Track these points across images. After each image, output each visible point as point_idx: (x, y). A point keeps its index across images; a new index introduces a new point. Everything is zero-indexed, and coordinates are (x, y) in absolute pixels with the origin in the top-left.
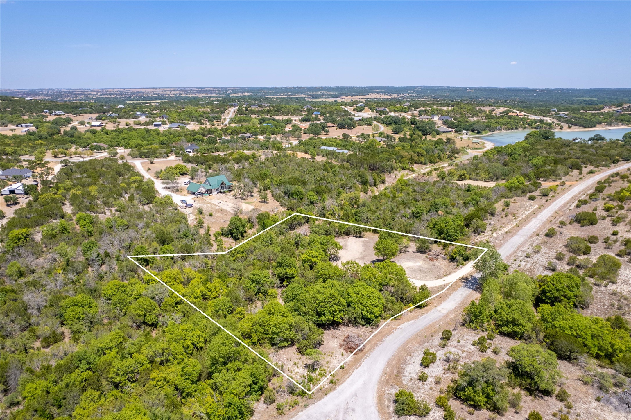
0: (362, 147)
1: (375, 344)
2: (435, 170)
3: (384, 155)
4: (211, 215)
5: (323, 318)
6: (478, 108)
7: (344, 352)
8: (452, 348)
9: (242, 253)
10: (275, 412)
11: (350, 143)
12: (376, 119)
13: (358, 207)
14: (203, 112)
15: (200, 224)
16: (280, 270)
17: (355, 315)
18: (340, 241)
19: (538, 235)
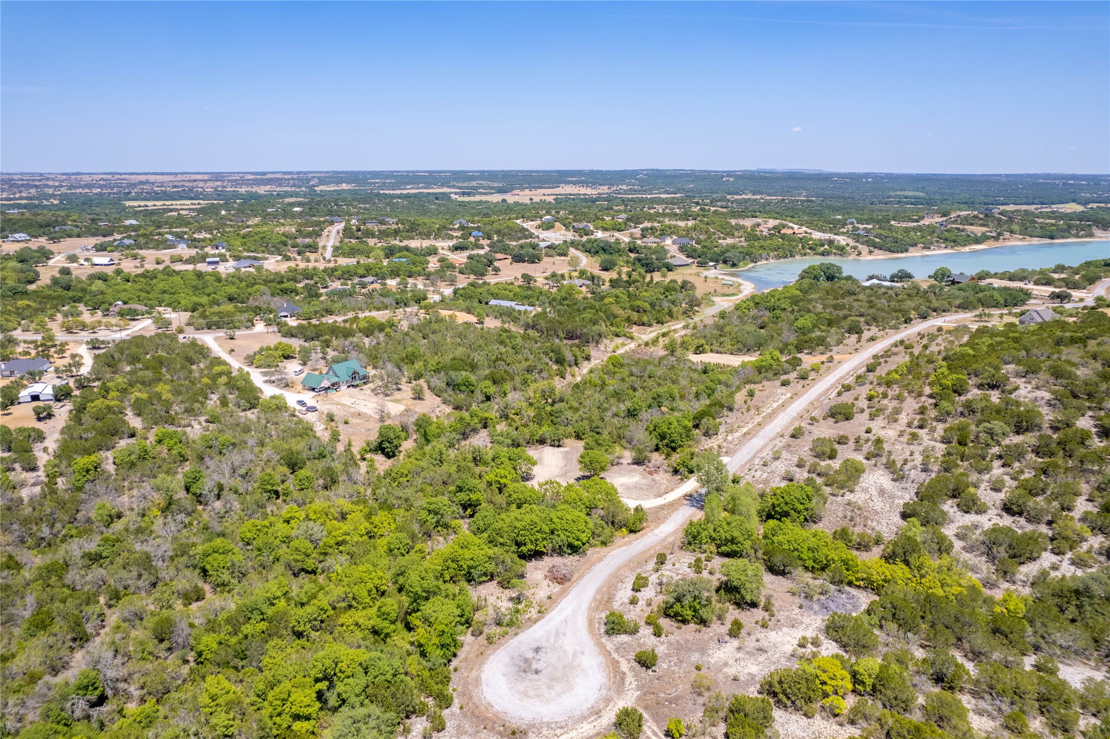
0: (554, 299)
1: (583, 573)
2: (664, 335)
3: (588, 315)
4: (346, 423)
5: (523, 548)
6: (733, 222)
7: (551, 583)
8: (667, 572)
9: (407, 475)
10: (485, 642)
11: (534, 291)
12: (573, 244)
13: (554, 403)
14: (283, 234)
15: (335, 437)
16: (463, 496)
17: (560, 544)
18: (532, 452)
19: (782, 436)
